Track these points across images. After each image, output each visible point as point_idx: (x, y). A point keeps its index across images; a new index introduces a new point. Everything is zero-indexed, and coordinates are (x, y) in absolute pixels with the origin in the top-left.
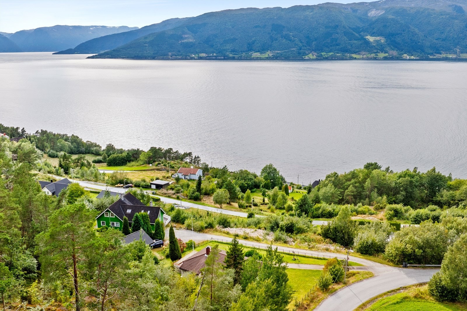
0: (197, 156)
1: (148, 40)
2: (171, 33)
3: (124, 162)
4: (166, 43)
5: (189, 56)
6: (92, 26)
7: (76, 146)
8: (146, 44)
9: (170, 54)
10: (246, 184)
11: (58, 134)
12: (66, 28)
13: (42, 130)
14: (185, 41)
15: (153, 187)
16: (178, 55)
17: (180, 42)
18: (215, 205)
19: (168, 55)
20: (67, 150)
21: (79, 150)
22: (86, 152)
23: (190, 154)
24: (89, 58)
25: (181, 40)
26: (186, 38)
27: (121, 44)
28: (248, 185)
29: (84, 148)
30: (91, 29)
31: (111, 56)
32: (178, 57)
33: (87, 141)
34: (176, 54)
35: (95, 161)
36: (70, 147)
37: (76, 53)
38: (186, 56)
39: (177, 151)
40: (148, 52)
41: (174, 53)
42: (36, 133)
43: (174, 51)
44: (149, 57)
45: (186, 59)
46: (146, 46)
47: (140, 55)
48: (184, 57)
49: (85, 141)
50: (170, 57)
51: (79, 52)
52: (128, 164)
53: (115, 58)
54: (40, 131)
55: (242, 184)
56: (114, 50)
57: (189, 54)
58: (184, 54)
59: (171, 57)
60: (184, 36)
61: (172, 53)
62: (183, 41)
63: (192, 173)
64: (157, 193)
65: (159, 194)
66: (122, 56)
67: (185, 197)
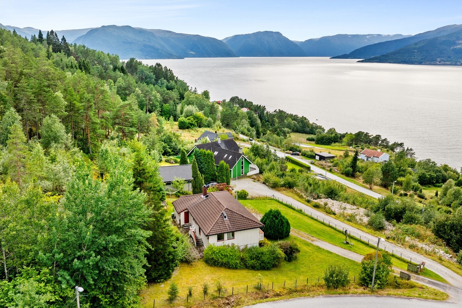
0: (409, 148)
1: (417, 46)
2: (444, 39)
3: (330, 142)
4: (437, 49)
5: (459, 62)
6: (369, 35)
7: (301, 125)
8: (415, 49)
9: (439, 59)
10: (428, 175)
11: (291, 114)
12: (346, 36)
13: (279, 110)
14: (458, 46)
15: (317, 158)
16: (447, 61)
17: (452, 48)
18: (364, 184)
19: (436, 61)
20: (292, 128)
21: (304, 130)
22: (309, 132)
23: (401, 145)
24: (359, 62)
25: (453, 46)
26: (459, 44)
27: (391, 50)
28: (431, 176)
29: (309, 129)
30: (367, 37)
31: (380, 60)
32: (447, 63)
33: (313, 123)
34: (445, 60)
35: (309, 138)
36: (295, 125)
37: (350, 57)
38: (456, 62)
39: (386, 139)
40: (416, 57)
41: (443, 59)
42: (274, 112)
43: (443, 57)
44: (416, 62)
45: (455, 65)
46: (415, 52)
47: (407, 60)
48: (454, 63)
49: (311, 122)
50: (438, 62)
51: (352, 57)
52: (333, 144)
53: (382, 62)
54: (278, 110)
55: (423, 174)
56: (383, 56)
57: (460, 60)
58: (454, 60)
59: (440, 62)
60: (457, 42)
61: (441, 59)
62: (455, 47)
63: (376, 156)
64: (315, 163)
65: (316, 164)
66: (389, 61)
67: (338, 171)
